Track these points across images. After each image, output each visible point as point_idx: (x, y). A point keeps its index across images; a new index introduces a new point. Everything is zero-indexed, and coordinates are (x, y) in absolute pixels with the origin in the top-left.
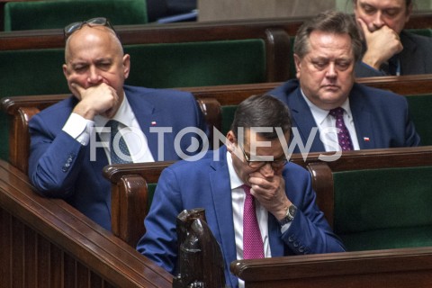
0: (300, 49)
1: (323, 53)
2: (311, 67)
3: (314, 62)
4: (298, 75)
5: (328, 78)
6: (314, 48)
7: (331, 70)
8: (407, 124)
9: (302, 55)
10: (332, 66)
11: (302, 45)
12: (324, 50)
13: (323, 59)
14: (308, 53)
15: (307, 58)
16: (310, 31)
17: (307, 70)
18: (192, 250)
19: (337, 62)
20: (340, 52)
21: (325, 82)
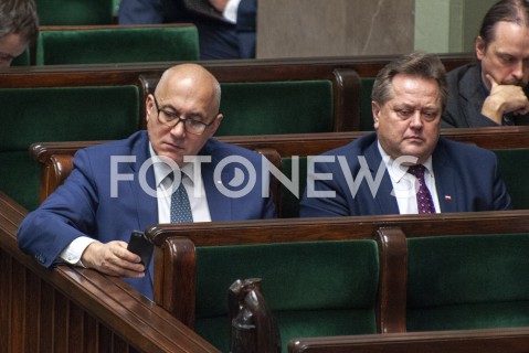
0: (381, 95)
1: (409, 100)
2: (394, 115)
3: (397, 110)
4: (376, 125)
5: (412, 128)
6: (398, 94)
7: (416, 119)
8: (495, 184)
9: (382, 102)
10: (417, 115)
11: (384, 90)
12: (409, 96)
13: (408, 106)
14: (390, 99)
15: (388, 105)
16: (393, 74)
17: (388, 119)
18: (245, 326)
19: (424, 111)
20: (426, 99)
21: (409, 133)
